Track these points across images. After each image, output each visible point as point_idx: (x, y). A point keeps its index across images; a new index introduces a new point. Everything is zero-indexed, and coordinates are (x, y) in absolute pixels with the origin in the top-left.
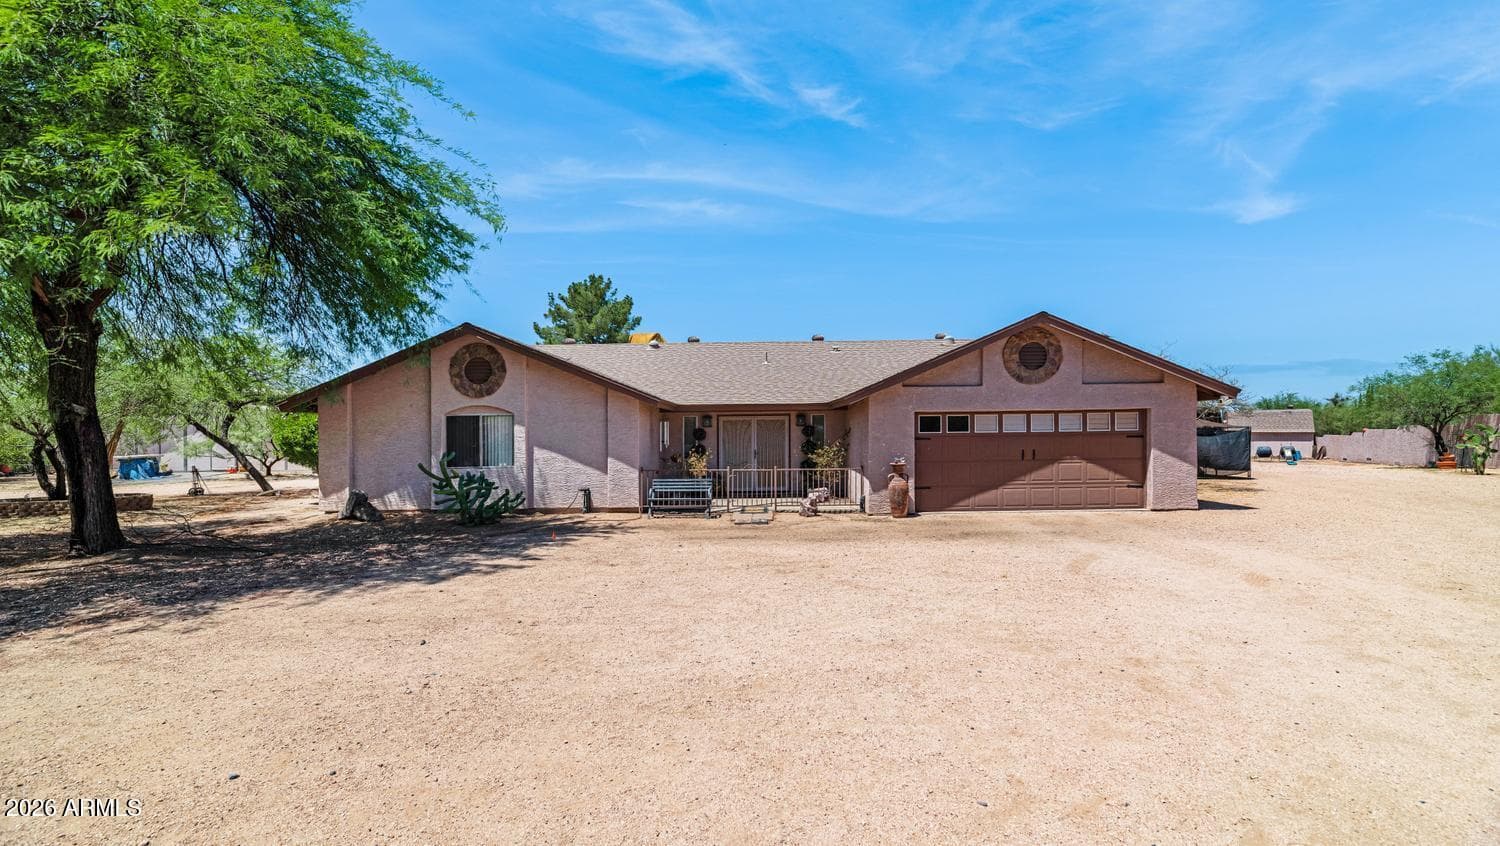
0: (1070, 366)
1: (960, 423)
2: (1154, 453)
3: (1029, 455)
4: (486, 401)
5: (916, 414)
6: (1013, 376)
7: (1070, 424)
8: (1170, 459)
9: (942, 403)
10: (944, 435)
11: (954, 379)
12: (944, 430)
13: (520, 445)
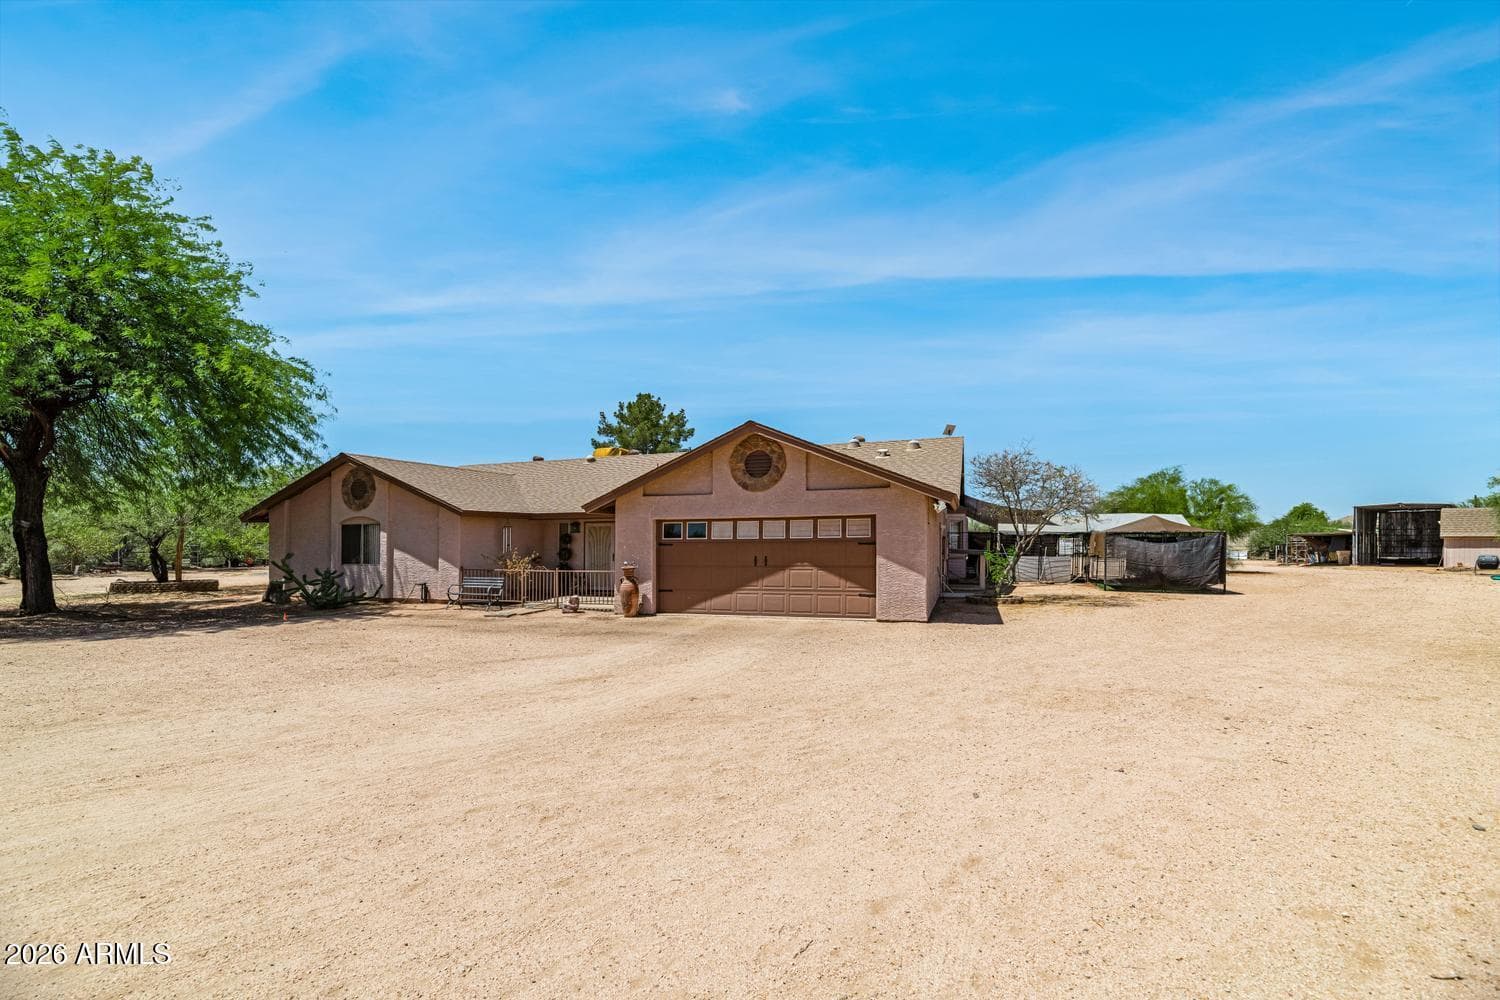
0: (793, 474)
1: (699, 530)
2: (880, 560)
3: (761, 562)
4: (364, 513)
5: (659, 522)
6: (739, 484)
7: (802, 531)
8: (895, 567)
9: (676, 510)
10: (685, 542)
11: (689, 488)
12: (685, 537)
13: (383, 548)
